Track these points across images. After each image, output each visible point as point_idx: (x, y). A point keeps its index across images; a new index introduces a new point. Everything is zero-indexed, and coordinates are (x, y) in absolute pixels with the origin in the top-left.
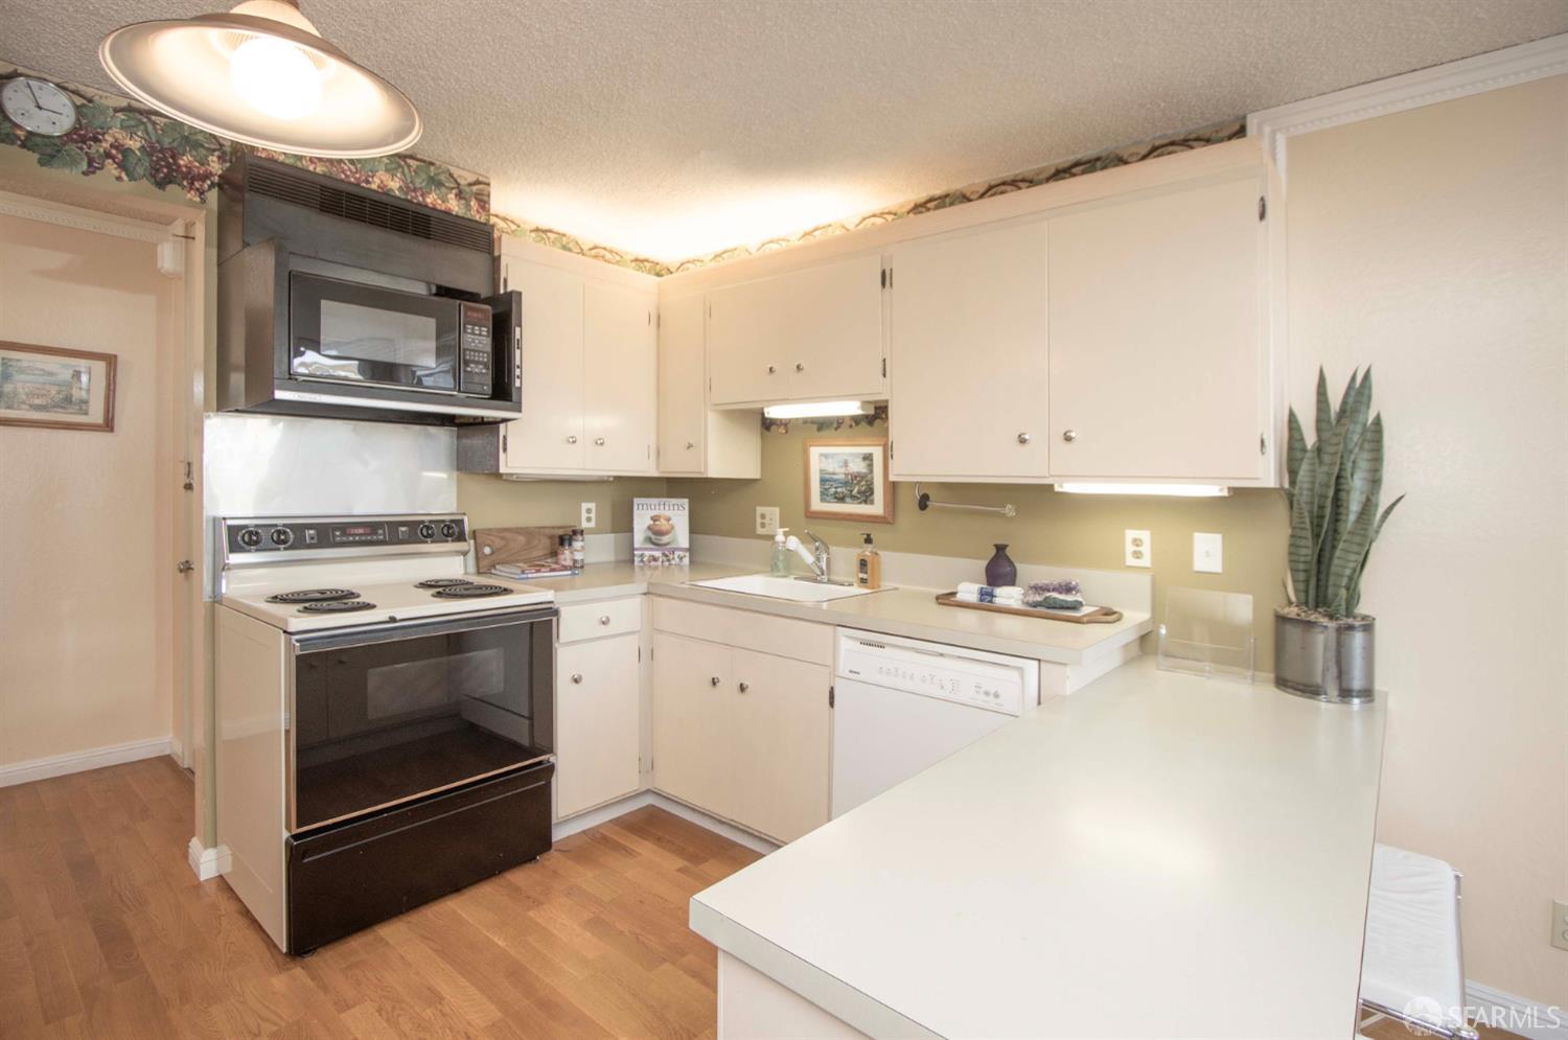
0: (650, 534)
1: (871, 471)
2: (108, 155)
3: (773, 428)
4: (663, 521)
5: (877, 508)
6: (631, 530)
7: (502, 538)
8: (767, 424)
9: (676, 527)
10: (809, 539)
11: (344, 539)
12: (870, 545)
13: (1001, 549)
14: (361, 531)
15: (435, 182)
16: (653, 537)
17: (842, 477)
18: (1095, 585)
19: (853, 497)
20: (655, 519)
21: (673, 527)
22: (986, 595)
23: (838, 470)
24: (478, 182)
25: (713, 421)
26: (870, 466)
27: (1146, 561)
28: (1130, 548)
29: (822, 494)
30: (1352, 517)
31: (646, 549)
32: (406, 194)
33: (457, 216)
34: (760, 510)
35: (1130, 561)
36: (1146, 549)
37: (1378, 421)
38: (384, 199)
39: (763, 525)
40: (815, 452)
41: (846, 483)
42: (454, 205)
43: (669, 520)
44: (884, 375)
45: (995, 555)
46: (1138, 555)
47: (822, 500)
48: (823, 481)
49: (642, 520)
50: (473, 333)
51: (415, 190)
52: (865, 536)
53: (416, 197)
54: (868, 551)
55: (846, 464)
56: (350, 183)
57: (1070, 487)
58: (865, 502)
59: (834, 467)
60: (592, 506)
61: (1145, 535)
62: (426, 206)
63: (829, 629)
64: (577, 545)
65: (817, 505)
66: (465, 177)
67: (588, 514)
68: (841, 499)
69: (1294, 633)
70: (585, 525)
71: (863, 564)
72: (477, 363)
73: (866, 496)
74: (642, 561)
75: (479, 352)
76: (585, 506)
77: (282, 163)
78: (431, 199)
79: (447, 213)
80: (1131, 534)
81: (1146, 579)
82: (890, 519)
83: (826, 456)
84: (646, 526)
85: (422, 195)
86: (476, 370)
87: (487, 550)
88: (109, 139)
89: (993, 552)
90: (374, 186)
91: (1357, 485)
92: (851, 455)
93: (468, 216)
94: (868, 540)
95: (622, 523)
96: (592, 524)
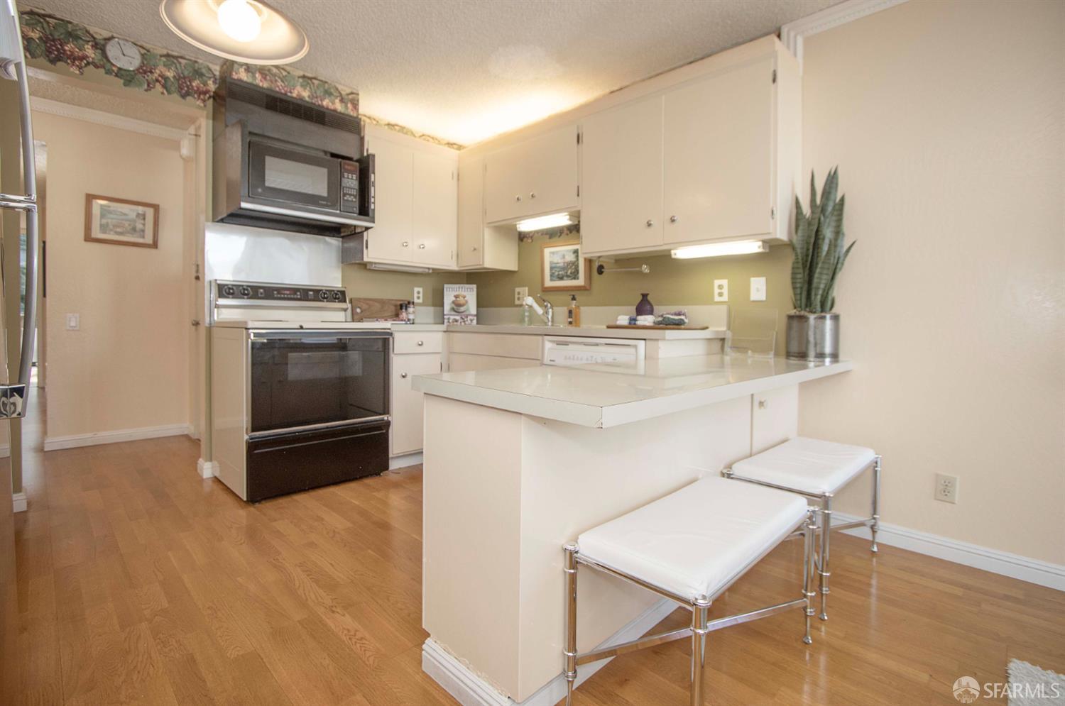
0: (453, 306)
1: (578, 260)
2: (157, 80)
3: (525, 240)
4: (462, 299)
5: (581, 281)
6: (442, 305)
7: (367, 304)
8: (522, 237)
9: (469, 302)
10: (541, 302)
11: (279, 296)
12: (574, 301)
13: (644, 296)
14: (288, 292)
15: (328, 93)
16: (455, 307)
17: (561, 265)
18: (694, 312)
19: (568, 276)
20: (456, 297)
21: (467, 302)
22: (633, 320)
23: (560, 261)
24: (352, 93)
25: (488, 235)
26: (577, 256)
27: (725, 298)
28: (717, 291)
29: (551, 276)
30: (824, 253)
31: (451, 315)
32: (312, 99)
33: (340, 113)
34: (517, 290)
35: (717, 299)
36: (725, 291)
37: (842, 199)
38: (300, 102)
39: (519, 299)
40: (547, 251)
41: (563, 269)
42: (339, 107)
43: (464, 297)
44: (578, 195)
45: (642, 301)
46: (721, 295)
47: (551, 280)
48: (552, 268)
49: (449, 299)
50: (348, 178)
51: (317, 98)
52: (572, 297)
53: (318, 101)
54: (573, 304)
55: (564, 257)
56: (281, 93)
57: (681, 253)
58: (574, 278)
59: (558, 260)
60: (421, 290)
61: (725, 282)
62: (323, 107)
63: (540, 338)
64: (411, 309)
65: (548, 283)
66: (345, 90)
67: (418, 293)
68: (561, 278)
69: (795, 323)
70: (416, 301)
71: (570, 312)
72: (350, 195)
73: (575, 275)
74: (449, 322)
75: (351, 189)
76: (416, 289)
77: (246, 82)
78: (326, 103)
79: (335, 111)
80: (717, 282)
81: (724, 308)
82: (588, 287)
83: (553, 253)
84: (451, 301)
85: (321, 100)
86: (350, 199)
87: (358, 310)
88: (158, 71)
89: (640, 298)
90: (294, 95)
91: (828, 233)
92: (568, 251)
93: (346, 113)
94: (574, 299)
95: (438, 301)
96: (420, 301)
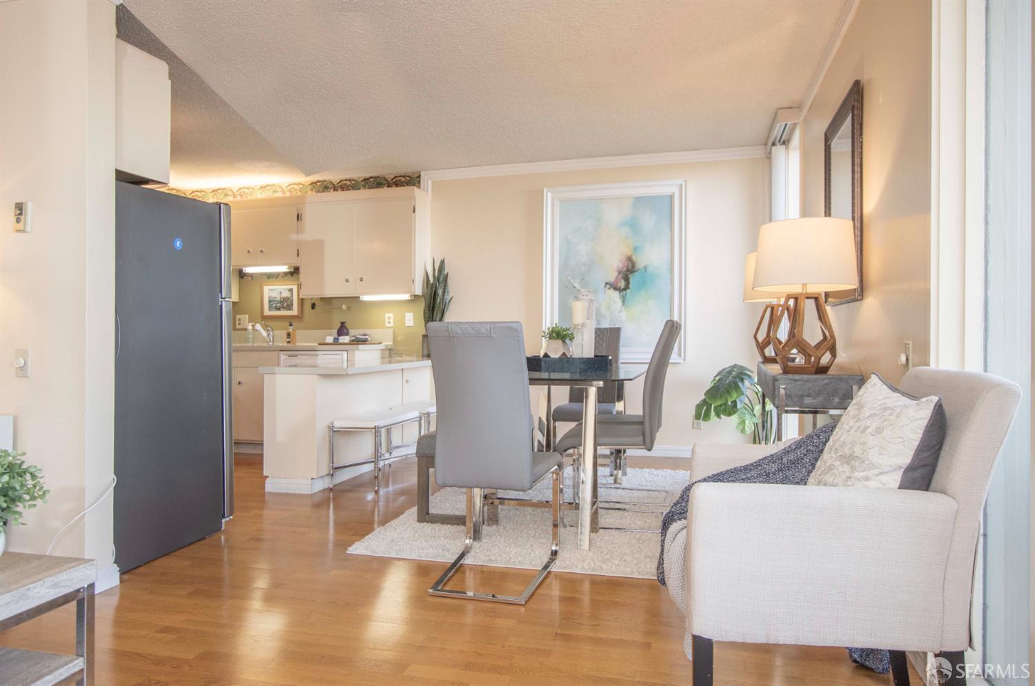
1: (292, 296)
3: (245, 277)
5: (295, 312)
8: (242, 275)
10: (265, 327)
12: (291, 327)
13: (343, 323)
17: (279, 299)
18: (374, 333)
19: (284, 308)
22: (336, 340)
23: (277, 296)
26: (292, 294)
27: (392, 325)
28: (387, 320)
29: (270, 307)
30: (438, 303)
34: (239, 317)
35: (387, 325)
36: (392, 320)
37: (447, 275)
39: (239, 324)
40: (266, 289)
41: (280, 302)
44: (298, 255)
45: (341, 326)
46: (389, 322)
47: (270, 310)
48: (270, 301)
52: (289, 323)
54: (291, 330)
55: (281, 293)
57: (365, 298)
58: (289, 310)
59: (276, 295)
61: (391, 315)
63: (276, 353)
65: (267, 312)
68: (279, 309)
69: (425, 338)
71: (289, 335)
73: (290, 307)
80: (387, 315)
81: (391, 331)
82: (300, 316)
83: (272, 290)
89: (340, 325)
91: (440, 292)
92: (284, 289)
94: (291, 325)
